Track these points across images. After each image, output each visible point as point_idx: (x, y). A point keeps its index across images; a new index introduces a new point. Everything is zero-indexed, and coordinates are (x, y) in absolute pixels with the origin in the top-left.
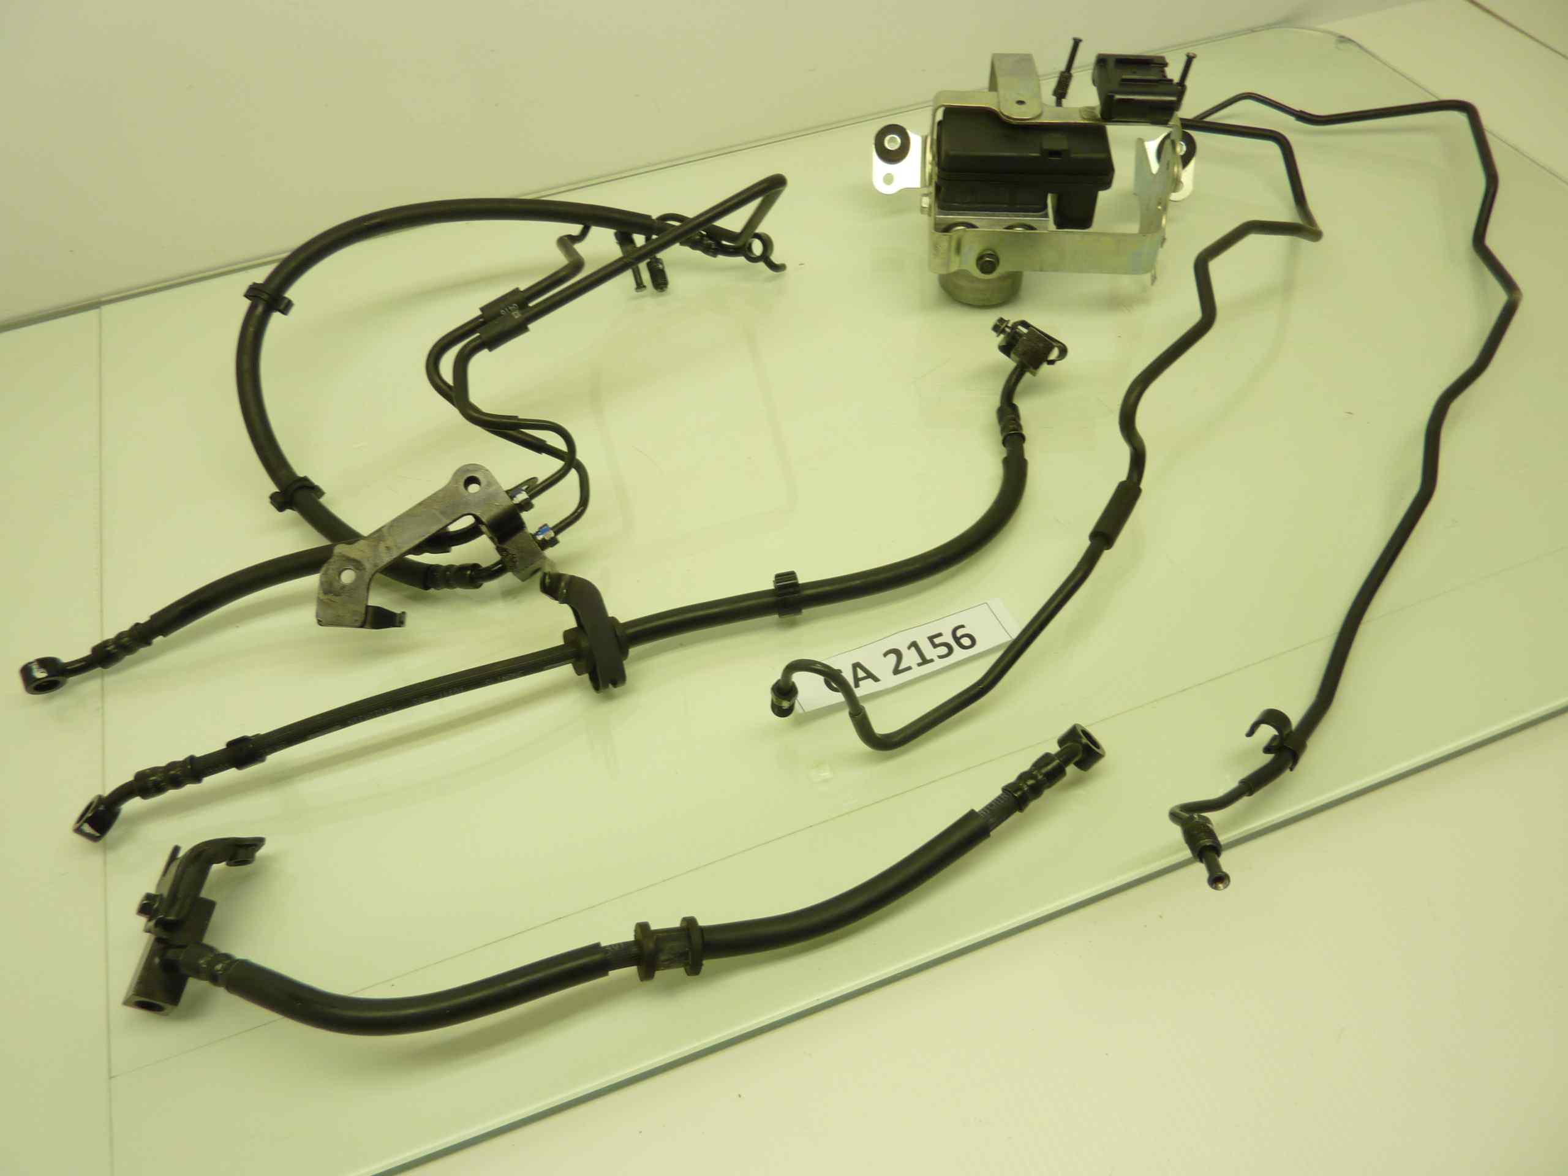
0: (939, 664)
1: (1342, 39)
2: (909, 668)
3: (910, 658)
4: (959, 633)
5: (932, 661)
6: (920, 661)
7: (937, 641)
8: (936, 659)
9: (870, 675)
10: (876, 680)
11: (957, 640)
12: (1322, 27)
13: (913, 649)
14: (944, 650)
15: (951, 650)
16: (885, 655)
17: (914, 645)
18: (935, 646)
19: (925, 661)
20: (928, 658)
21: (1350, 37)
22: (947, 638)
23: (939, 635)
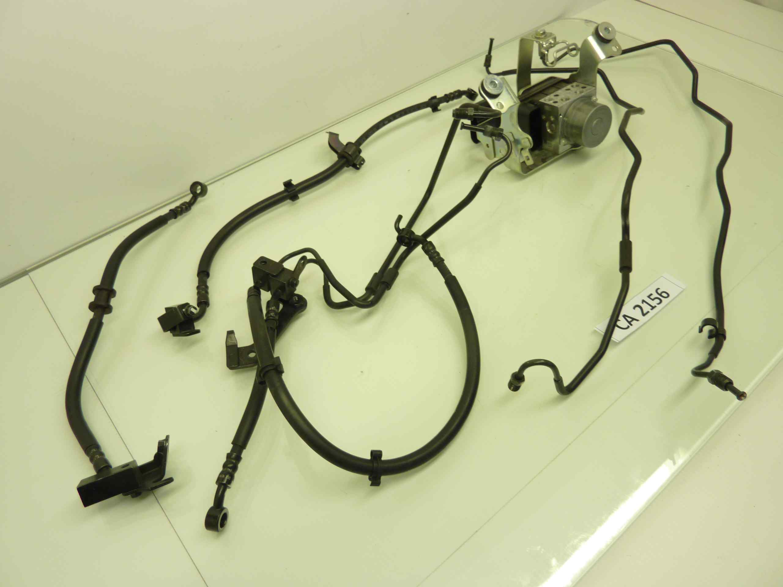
0: (659, 307)
1: (586, 21)
2: (648, 312)
3: (646, 308)
4: (659, 291)
5: (655, 306)
6: (651, 308)
7: (652, 297)
8: (657, 305)
9: (633, 319)
10: (637, 320)
11: (660, 295)
12: (575, 17)
13: (644, 303)
14: (658, 301)
15: (661, 301)
16: (634, 308)
17: (643, 301)
18: (653, 300)
19: (653, 308)
20: (653, 306)
21: (590, 20)
22: (655, 295)
23: (651, 295)
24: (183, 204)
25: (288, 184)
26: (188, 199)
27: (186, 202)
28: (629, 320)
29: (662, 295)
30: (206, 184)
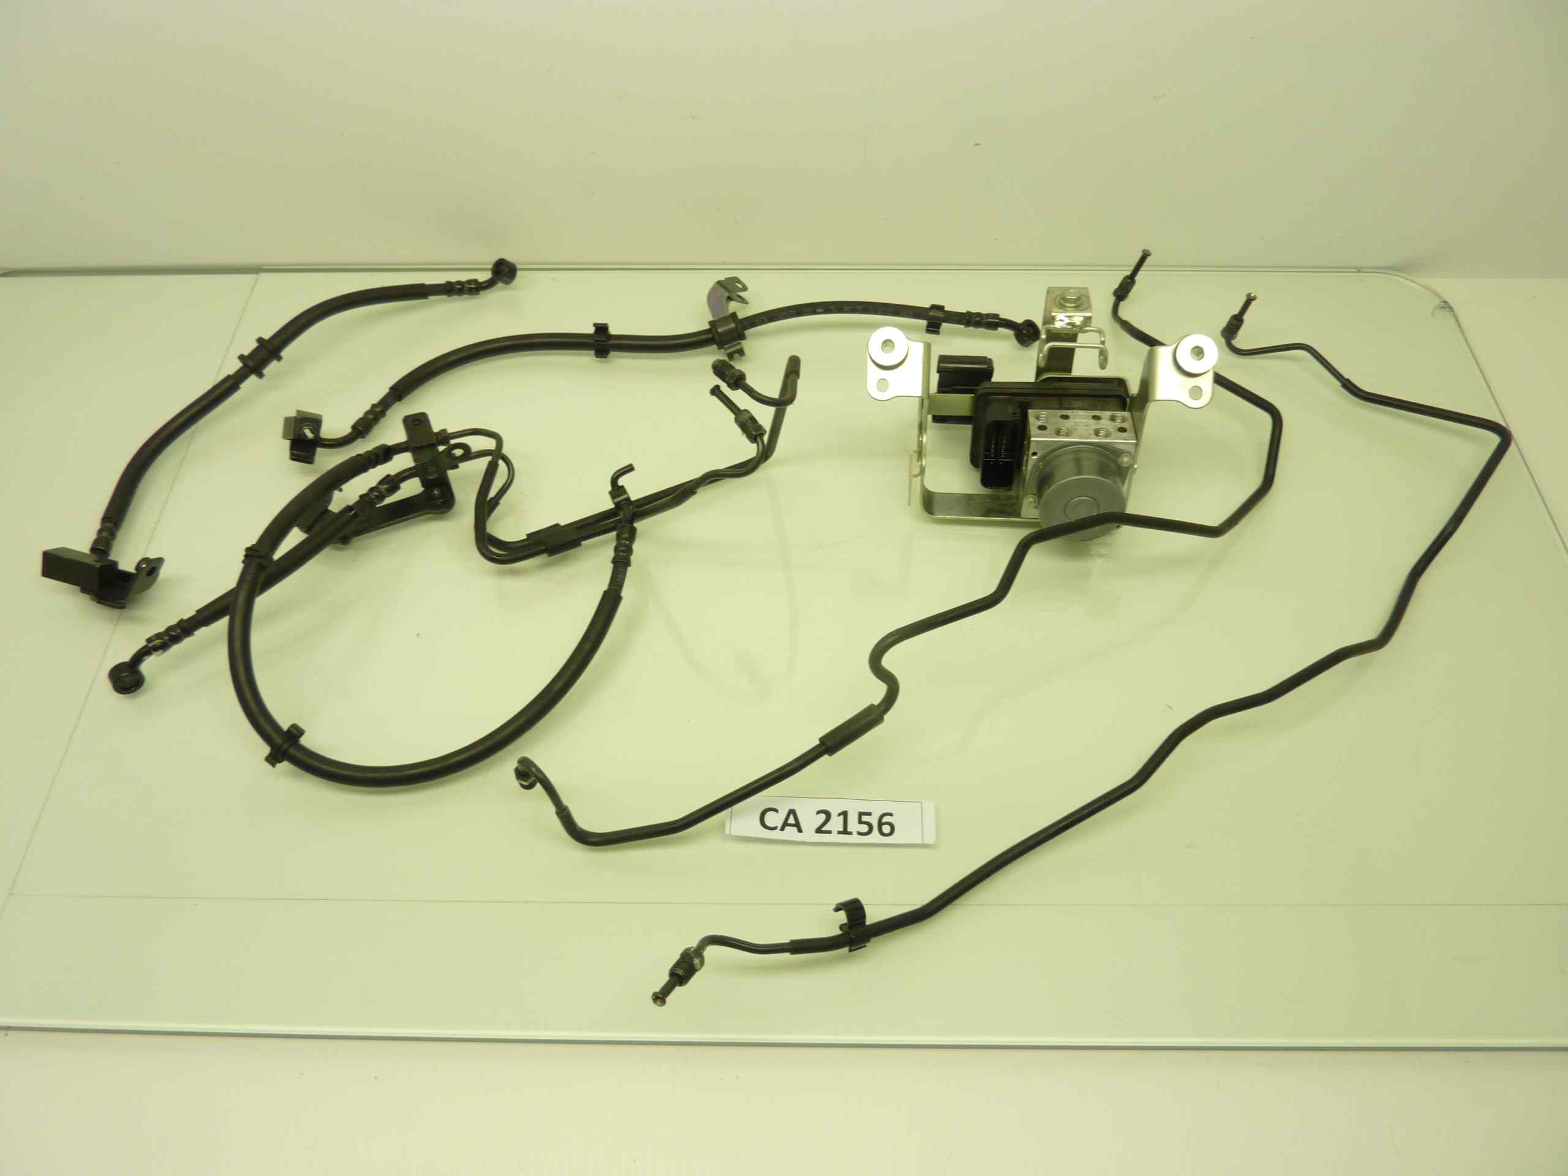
0: (854, 838)
2: (829, 832)
3: (835, 824)
4: (886, 819)
5: (850, 833)
6: (841, 829)
7: (864, 818)
9: (797, 825)
10: (800, 831)
11: (880, 825)
13: (842, 817)
14: (864, 829)
15: (870, 831)
16: (819, 812)
17: (845, 814)
20: (849, 829)
22: (874, 820)
23: (869, 814)
24: (469, 282)
25: (601, 329)
26: (484, 276)
27: (475, 281)
28: (791, 820)
29: (885, 825)
30: (518, 266)
